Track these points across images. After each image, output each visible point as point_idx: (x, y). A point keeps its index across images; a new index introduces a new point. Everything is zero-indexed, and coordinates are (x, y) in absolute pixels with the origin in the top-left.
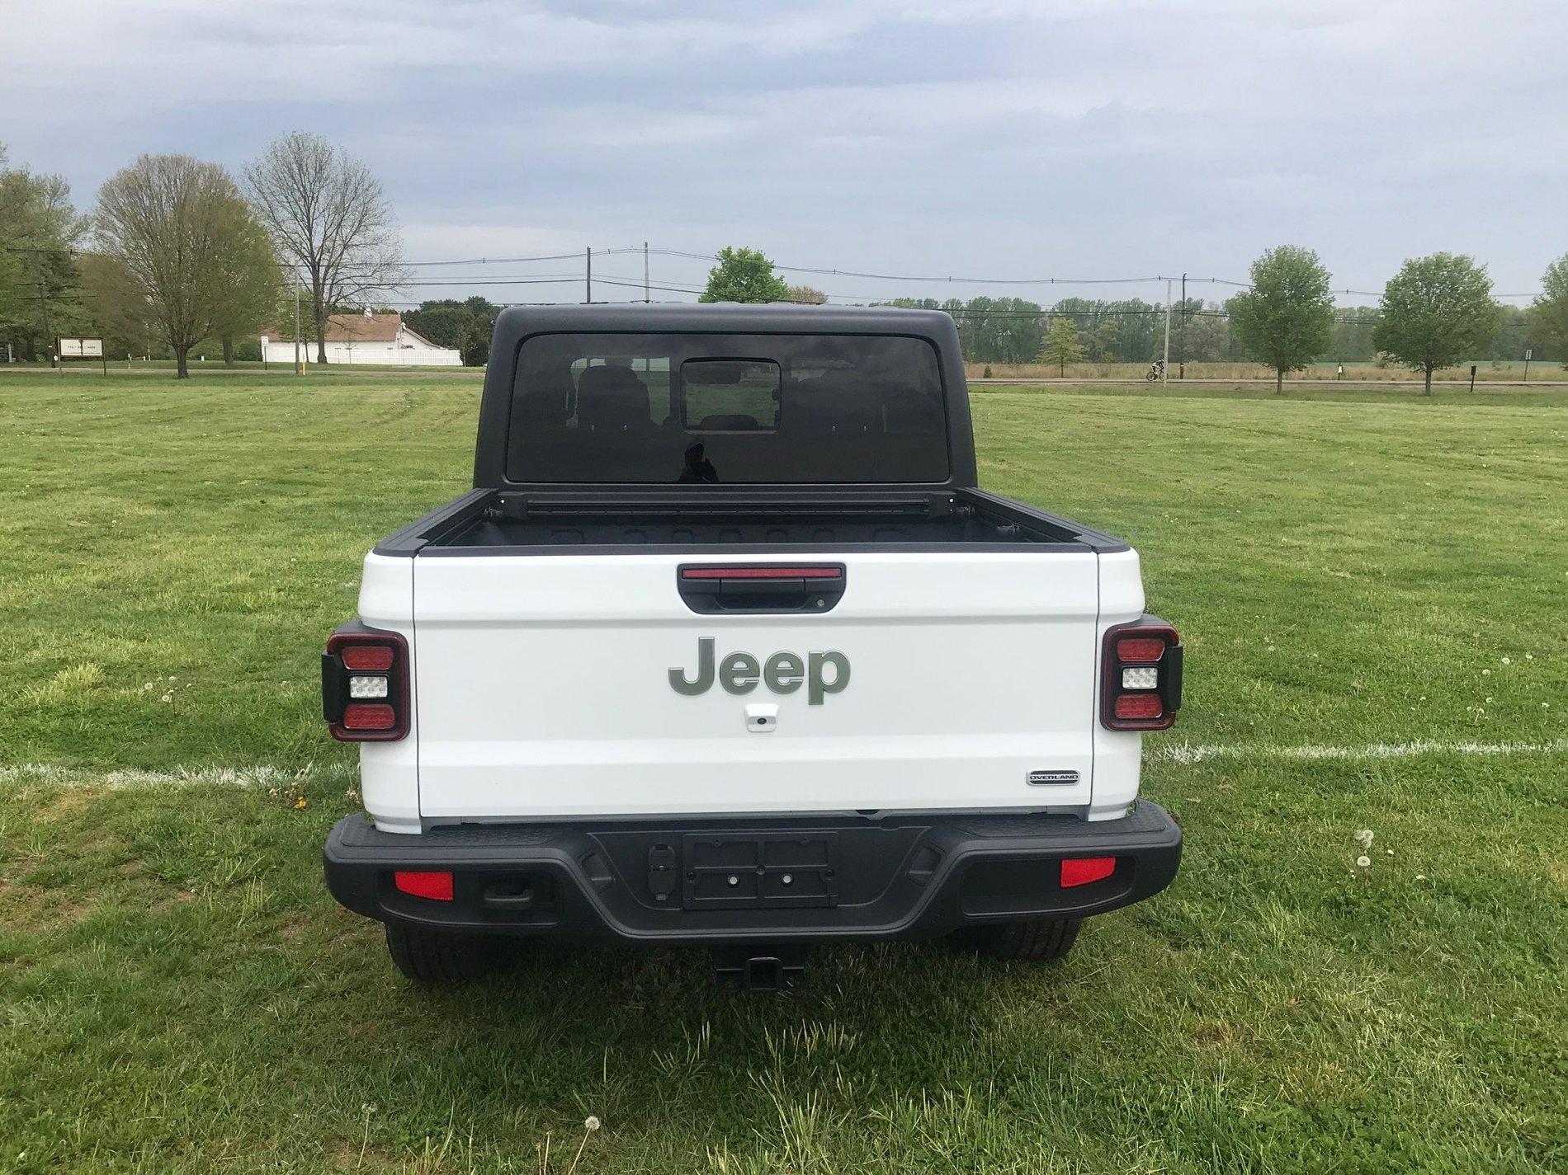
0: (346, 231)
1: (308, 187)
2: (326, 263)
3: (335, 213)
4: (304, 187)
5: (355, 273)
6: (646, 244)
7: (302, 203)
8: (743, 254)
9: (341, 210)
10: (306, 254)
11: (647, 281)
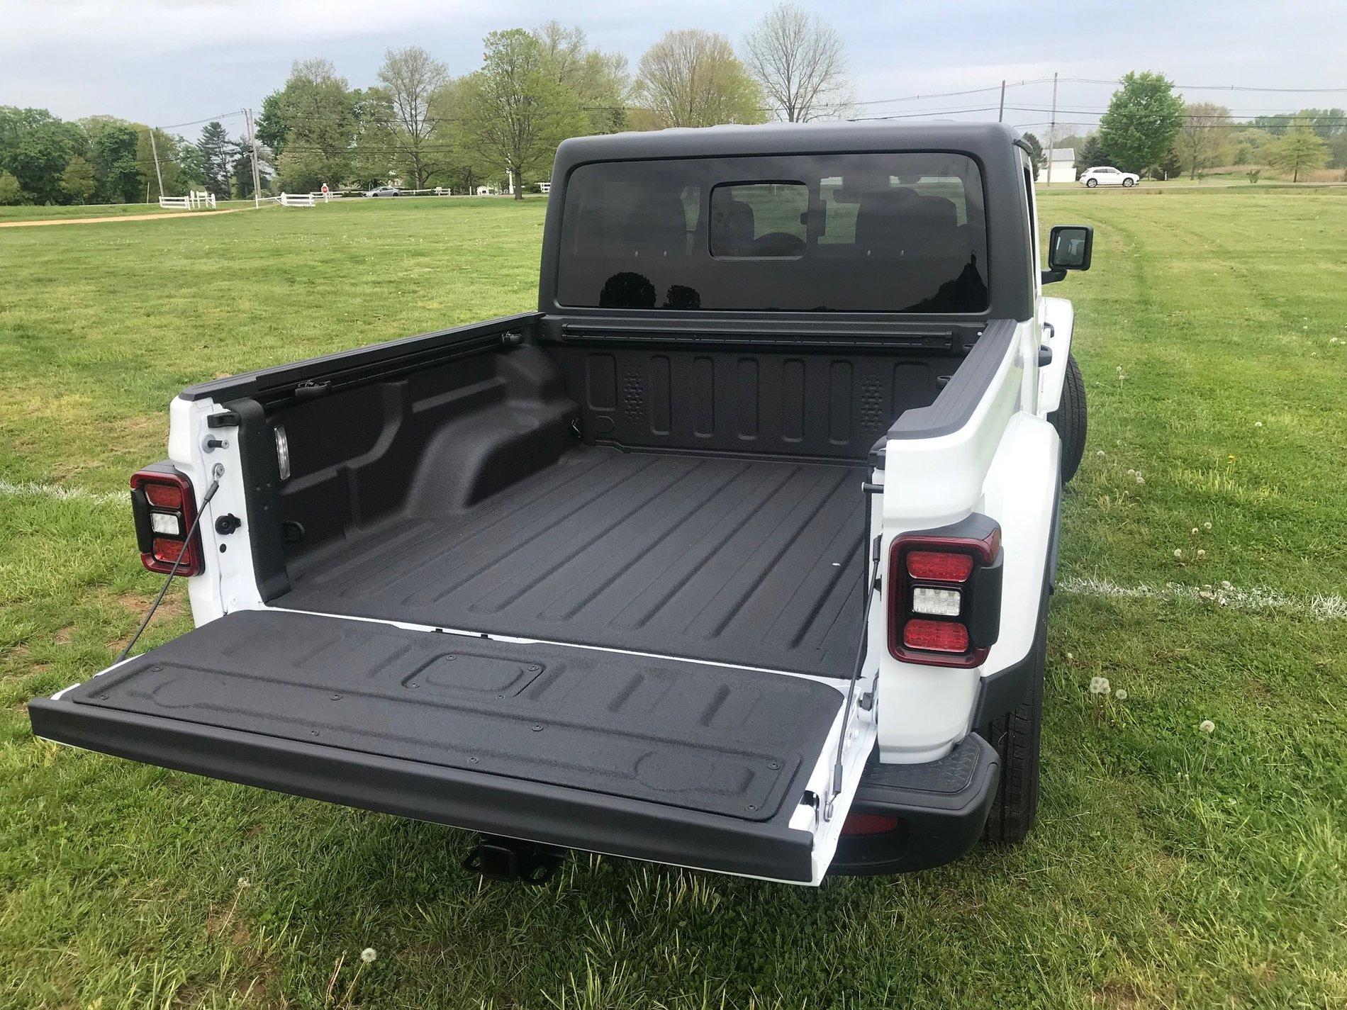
0: (815, 80)
1: (789, 47)
2: (799, 106)
3: (808, 66)
4: (786, 48)
5: (820, 113)
6: (1056, 74)
7: (784, 60)
8: (1144, 77)
9: (813, 63)
10: (785, 100)
11: (1054, 106)
